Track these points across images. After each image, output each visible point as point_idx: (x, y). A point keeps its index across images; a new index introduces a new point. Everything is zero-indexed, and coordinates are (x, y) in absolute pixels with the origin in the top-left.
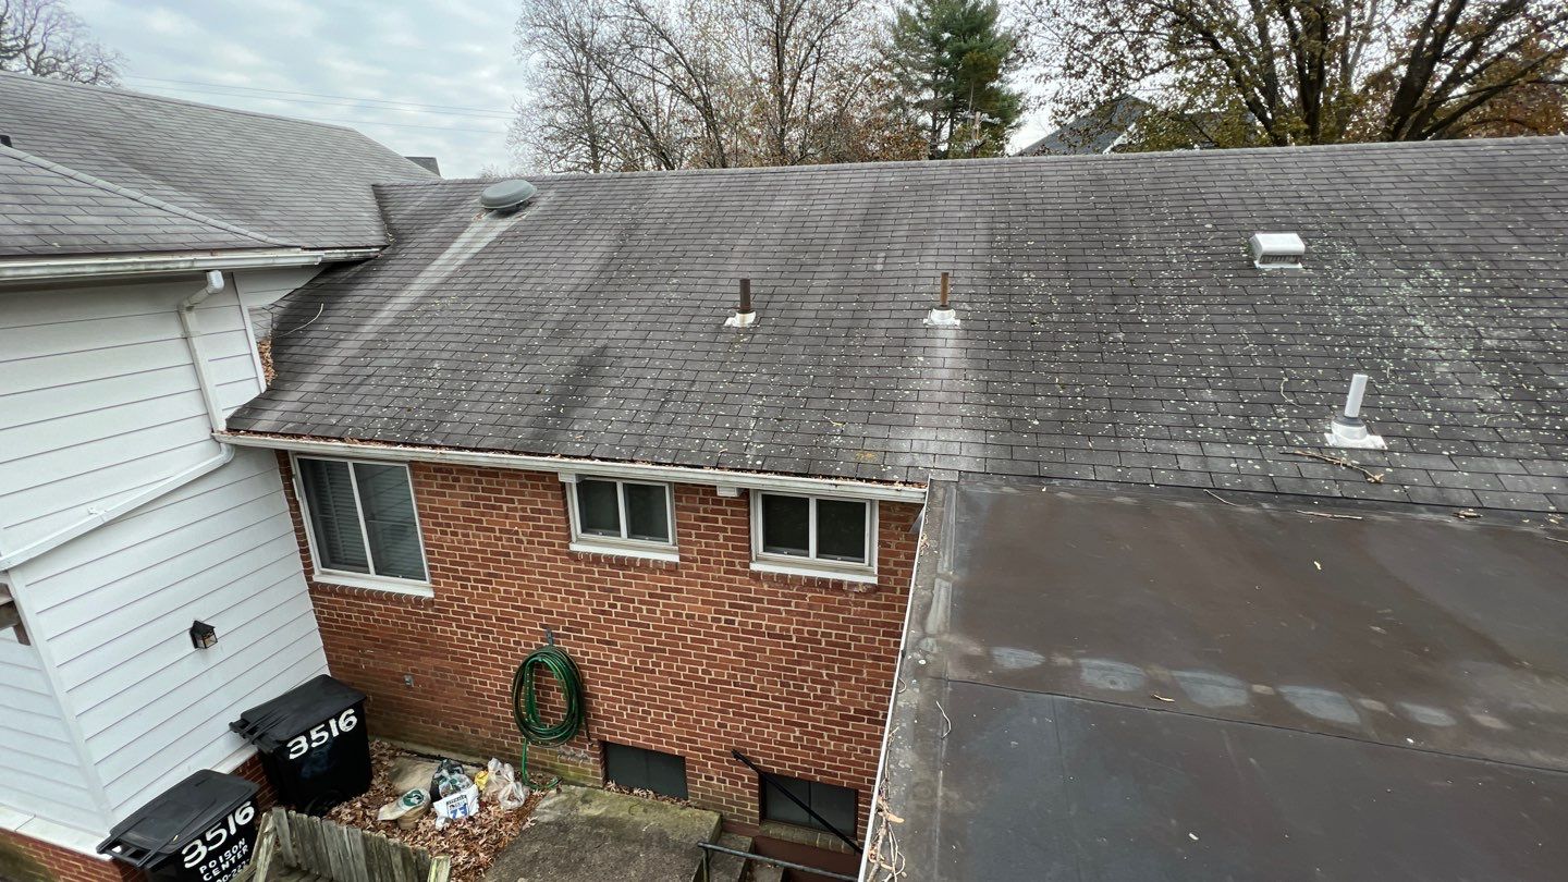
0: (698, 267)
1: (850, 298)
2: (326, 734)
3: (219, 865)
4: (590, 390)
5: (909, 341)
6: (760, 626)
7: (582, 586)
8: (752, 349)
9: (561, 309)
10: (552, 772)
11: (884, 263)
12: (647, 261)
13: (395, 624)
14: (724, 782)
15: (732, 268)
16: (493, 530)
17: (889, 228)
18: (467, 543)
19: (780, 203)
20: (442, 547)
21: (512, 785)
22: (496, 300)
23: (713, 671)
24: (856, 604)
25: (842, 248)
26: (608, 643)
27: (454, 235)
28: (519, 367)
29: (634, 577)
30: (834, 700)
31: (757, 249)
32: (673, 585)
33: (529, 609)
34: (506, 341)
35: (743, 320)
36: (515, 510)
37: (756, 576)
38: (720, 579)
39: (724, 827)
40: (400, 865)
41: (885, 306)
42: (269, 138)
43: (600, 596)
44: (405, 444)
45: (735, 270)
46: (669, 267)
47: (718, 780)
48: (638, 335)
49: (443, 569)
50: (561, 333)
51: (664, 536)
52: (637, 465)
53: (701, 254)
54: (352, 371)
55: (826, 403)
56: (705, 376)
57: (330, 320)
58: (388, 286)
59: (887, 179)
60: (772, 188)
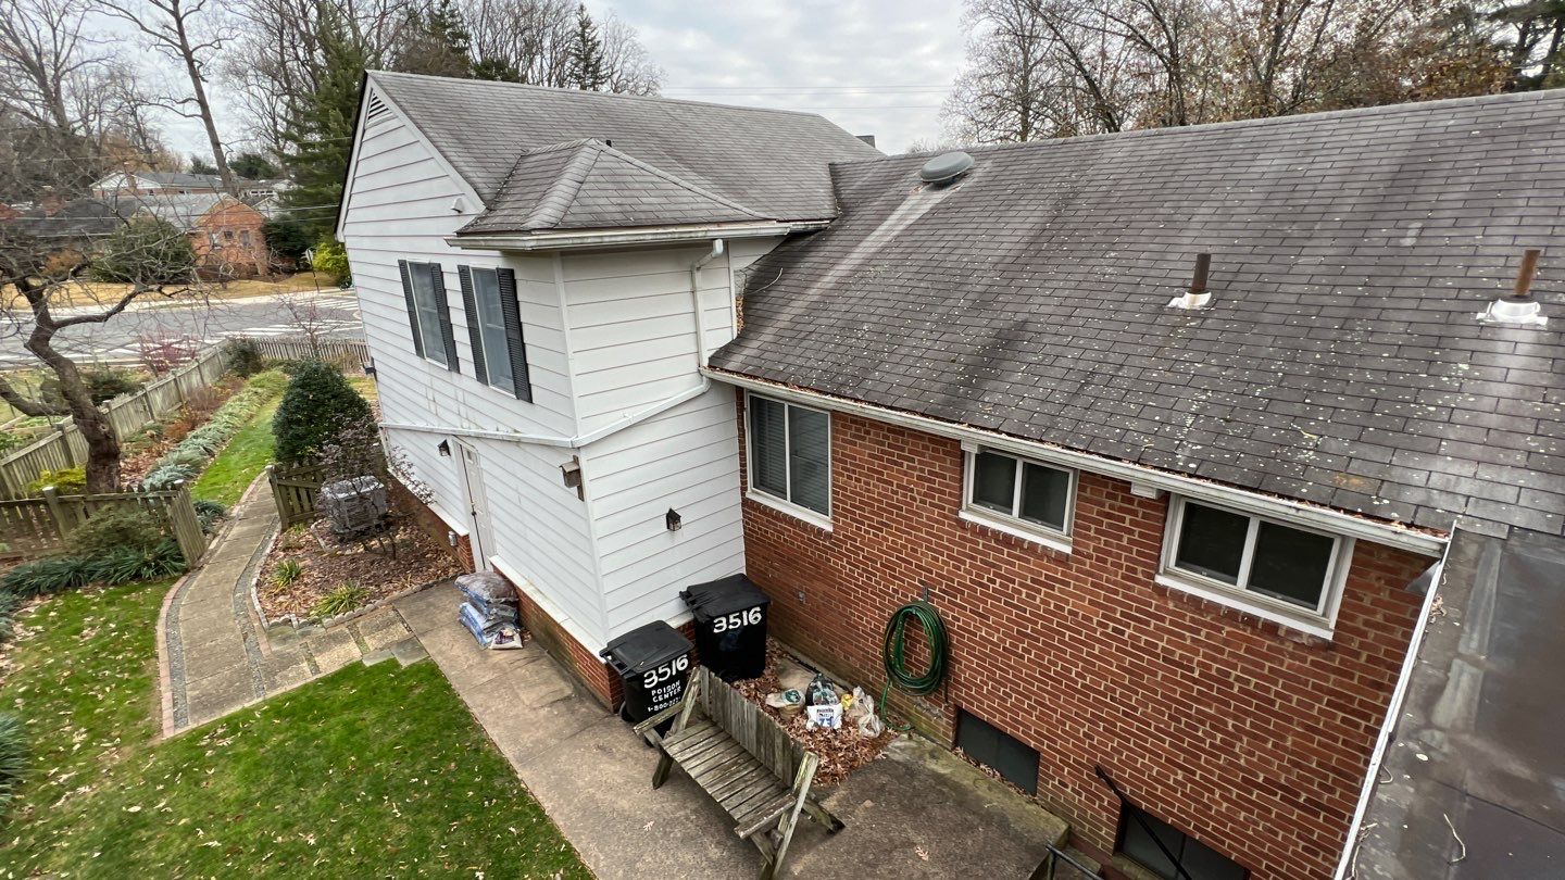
0: (1143, 239)
1: (1353, 280)
2: (739, 621)
3: (663, 694)
4: (1006, 364)
5: (1445, 342)
6: (1156, 646)
7: (965, 554)
8: (1200, 334)
9: (984, 281)
10: (907, 718)
11: (1418, 237)
12: (1082, 233)
13: (799, 547)
14: (1080, 794)
15: (1186, 241)
16: (891, 484)
17: (1435, 189)
18: (868, 491)
19: (1264, 163)
20: (846, 490)
21: (871, 716)
22: (923, 270)
23: (1089, 677)
24: (1292, 656)
25: (1351, 217)
26: (979, 615)
27: (893, 208)
28: (938, 335)
29: (1019, 558)
30: (1238, 757)
31: (1224, 218)
32: (1059, 576)
33: (911, 563)
34: (928, 309)
35: (1193, 302)
36: (914, 469)
37: (1161, 591)
38: (1115, 583)
39: (1070, 840)
40: (781, 746)
41: (1411, 293)
42: (758, 128)
43: (980, 568)
44: (833, 395)
45: (1190, 243)
46: (1108, 239)
47: (1073, 790)
48: (1060, 311)
49: (844, 509)
50: (982, 304)
51: (1060, 525)
52: (1045, 446)
53: (1149, 224)
54: (799, 327)
55: (1297, 409)
56: (1137, 361)
57: (787, 282)
58: (833, 255)
59: (1441, 124)
60: (1255, 145)
